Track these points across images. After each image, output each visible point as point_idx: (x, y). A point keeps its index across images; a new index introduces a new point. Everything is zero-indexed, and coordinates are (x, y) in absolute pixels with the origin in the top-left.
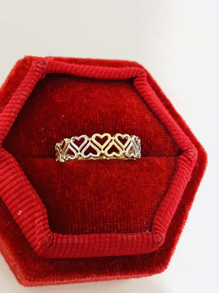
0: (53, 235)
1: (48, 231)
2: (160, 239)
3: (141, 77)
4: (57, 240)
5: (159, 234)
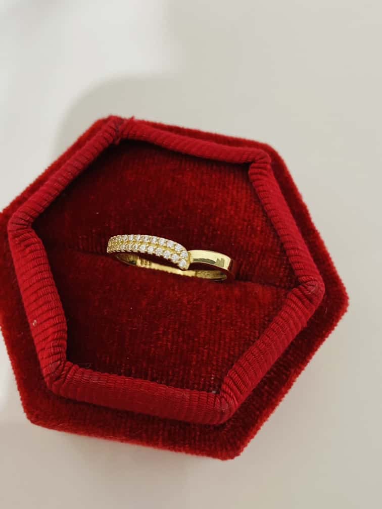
0: (64, 363)
1: (59, 356)
2: (225, 408)
3: (259, 163)
4: (68, 372)
5: (226, 400)
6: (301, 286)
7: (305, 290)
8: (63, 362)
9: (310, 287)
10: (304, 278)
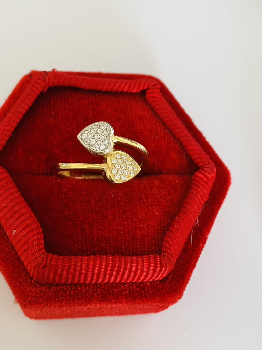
0: (47, 255)
1: (42, 251)
3: (153, 89)
4: (51, 261)
5: (168, 257)
6: (200, 170)
7: (204, 171)
8: (45, 255)
10: (202, 164)
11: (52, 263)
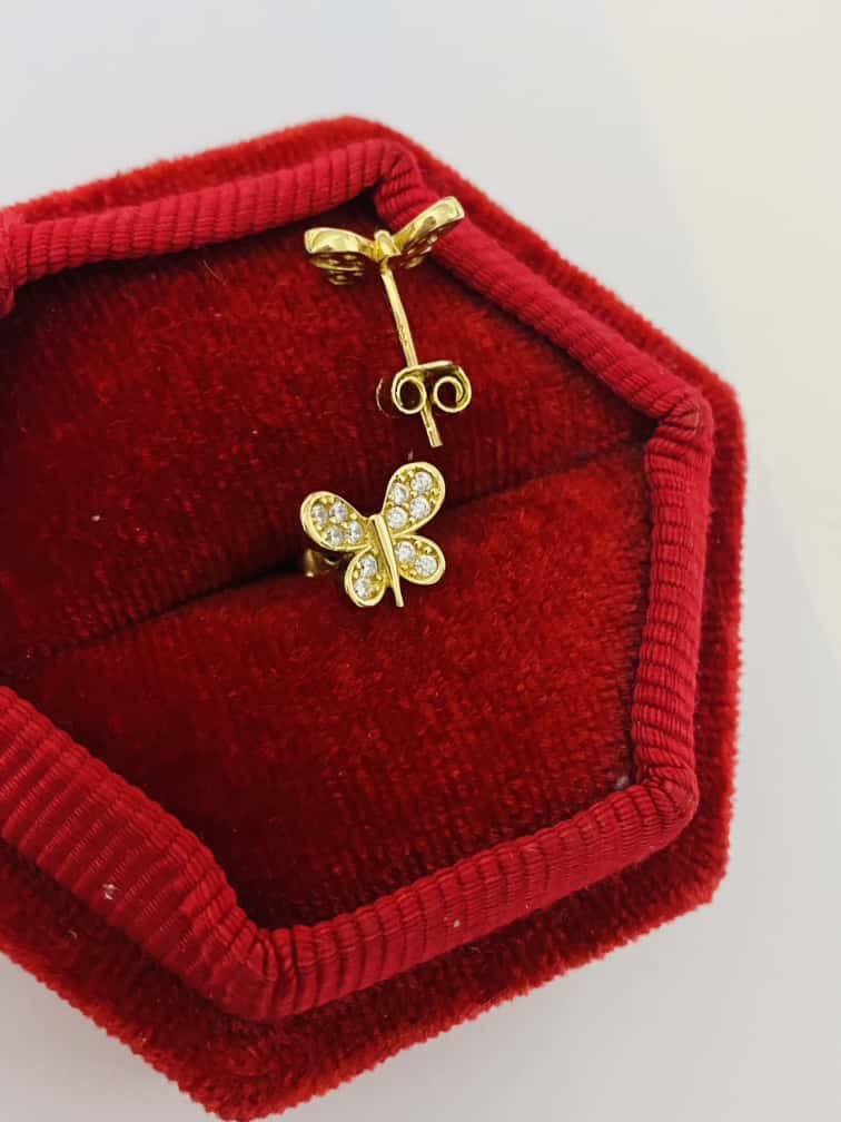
1: (248, 933)
4: (294, 957)
6: (662, 428)
7: (678, 432)
8: (267, 943)
9: (688, 419)
10: (660, 406)
11: (300, 964)
